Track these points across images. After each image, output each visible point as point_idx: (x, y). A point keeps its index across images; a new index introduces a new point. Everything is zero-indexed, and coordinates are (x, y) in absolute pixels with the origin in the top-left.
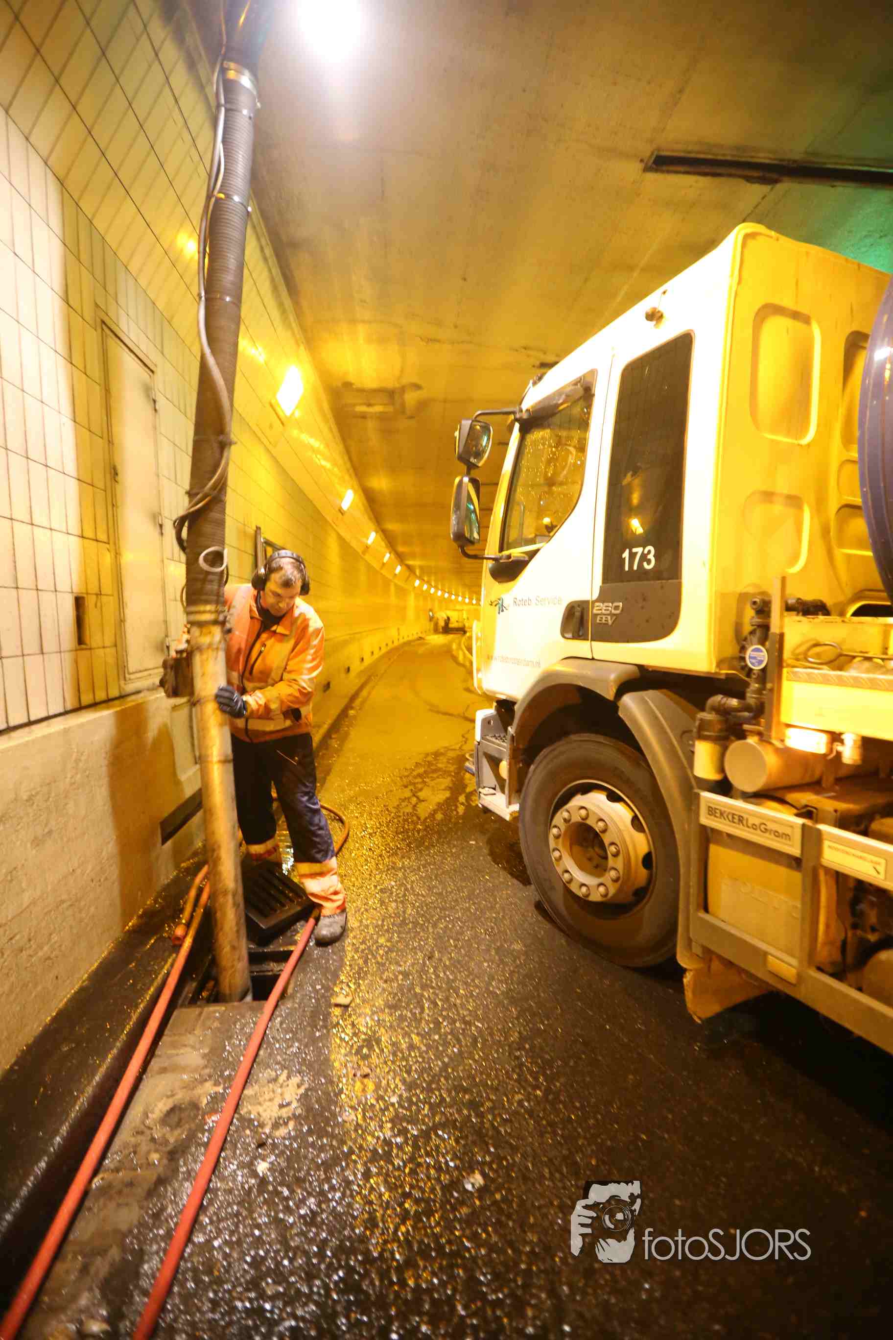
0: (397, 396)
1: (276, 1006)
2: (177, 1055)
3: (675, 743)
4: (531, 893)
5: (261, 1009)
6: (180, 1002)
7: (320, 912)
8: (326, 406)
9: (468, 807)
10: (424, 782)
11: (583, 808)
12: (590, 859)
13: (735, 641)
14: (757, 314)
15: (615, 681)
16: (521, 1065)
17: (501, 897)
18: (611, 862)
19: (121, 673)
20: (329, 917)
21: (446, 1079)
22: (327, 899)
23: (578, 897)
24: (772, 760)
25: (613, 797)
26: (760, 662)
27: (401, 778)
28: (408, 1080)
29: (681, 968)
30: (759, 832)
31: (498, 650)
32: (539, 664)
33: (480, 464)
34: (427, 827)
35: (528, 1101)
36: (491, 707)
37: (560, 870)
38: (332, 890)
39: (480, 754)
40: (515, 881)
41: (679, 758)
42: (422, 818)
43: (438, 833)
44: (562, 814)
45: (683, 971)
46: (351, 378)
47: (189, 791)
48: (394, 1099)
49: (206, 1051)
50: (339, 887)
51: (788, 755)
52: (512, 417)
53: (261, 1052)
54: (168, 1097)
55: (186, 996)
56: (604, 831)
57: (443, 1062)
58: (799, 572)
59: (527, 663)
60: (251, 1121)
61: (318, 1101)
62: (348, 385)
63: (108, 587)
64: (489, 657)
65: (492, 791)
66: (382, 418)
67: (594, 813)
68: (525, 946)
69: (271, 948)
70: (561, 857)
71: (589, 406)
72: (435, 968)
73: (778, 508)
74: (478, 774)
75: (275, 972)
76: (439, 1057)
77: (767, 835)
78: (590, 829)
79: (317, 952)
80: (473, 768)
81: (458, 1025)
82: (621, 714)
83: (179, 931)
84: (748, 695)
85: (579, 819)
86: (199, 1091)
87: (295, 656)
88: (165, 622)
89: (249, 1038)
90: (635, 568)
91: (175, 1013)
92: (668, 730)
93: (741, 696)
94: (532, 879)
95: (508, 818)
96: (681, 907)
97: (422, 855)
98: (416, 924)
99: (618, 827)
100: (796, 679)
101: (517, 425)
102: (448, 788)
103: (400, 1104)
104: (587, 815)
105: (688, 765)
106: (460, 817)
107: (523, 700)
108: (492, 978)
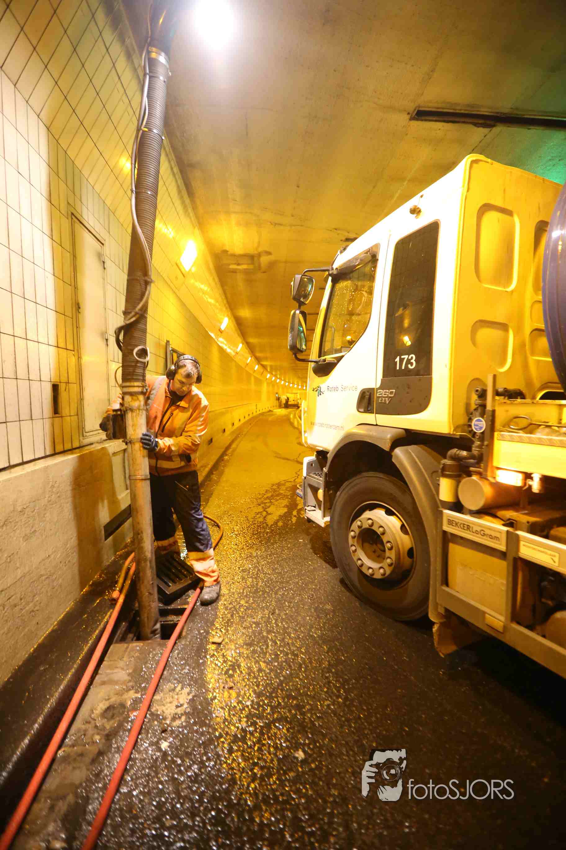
0: (256, 259)
1: (175, 643)
2: (113, 673)
3: (428, 478)
4: (337, 573)
5: (166, 645)
6: (115, 640)
7: (204, 584)
8: (211, 265)
9: (299, 518)
10: (271, 502)
11: (370, 519)
12: (374, 552)
13: (465, 415)
14: (479, 210)
15: (391, 439)
16: (329, 682)
17: (318, 575)
18: (388, 553)
19: (81, 432)
20: (209, 587)
21: (282, 690)
22: (207, 575)
23: (367, 576)
24: (488, 491)
25: (389, 513)
26: (481, 428)
27: (256, 499)
28: (257, 691)
29: (432, 621)
30: (480, 535)
31: (318, 420)
32: (343, 428)
33: (307, 302)
34: (272, 530)
35: (333, 705)
36: (312, 455)
37: (355, 559)
38: (210, 569)
39: (306, 485)
40: (328, 566)
41: (430, 489)
42: (269, 526)
43: (280, 534)
44: (357, 523)
45: (433, 624)
46: (227, 248)
47: (123, 506)
48: (249, 703)
49: (131, 671)
50: (215, 567)
51: (500, 489)
52: (327, 273)
53: (165, 673)
54: (106, 700)
56: (383, 534)
57: (280, 680)
59: (336, 427)
60: (158, 716)
61: (201, 704)
62: (225, 252)
63: (73, 377)
64: (312, 424)
65: (313, 508)
66: (246, 272)
67: (378, 523)
68: (333, 606)
69: (173, 606)
70: (356, 550)
71: (375, 267)
72: (276, 620)
73: (495, 331)
74: (304, 497)
75: (175, 622)
76: (277, 676)
77: (485, 537)
78: (375, 532)
79: (201, 609)
80: (301, 493)
81: (290, 656)
82: (393, 460)
83: (115, 594)
84: (473, 449)
85: (367, 526)
86: (126, 696)
87: (191, 422)
89: (158, 663)
90: (403, 368)
91: (112, 647)
92: (423, 470)
93: (469, 449)
94: (338, 564)
95: (323, 525)
96: (431, 582)
97: (269, 548)
98: (264, 592)
99: (392, 532)
100: (503, 439)
101: (330, 278)
102: (286, 506)
103: (253, 707)
104: (373, 524)
105: (434, 492)
106: (293, 525)
107: (332, 453)
108: (311, 627)
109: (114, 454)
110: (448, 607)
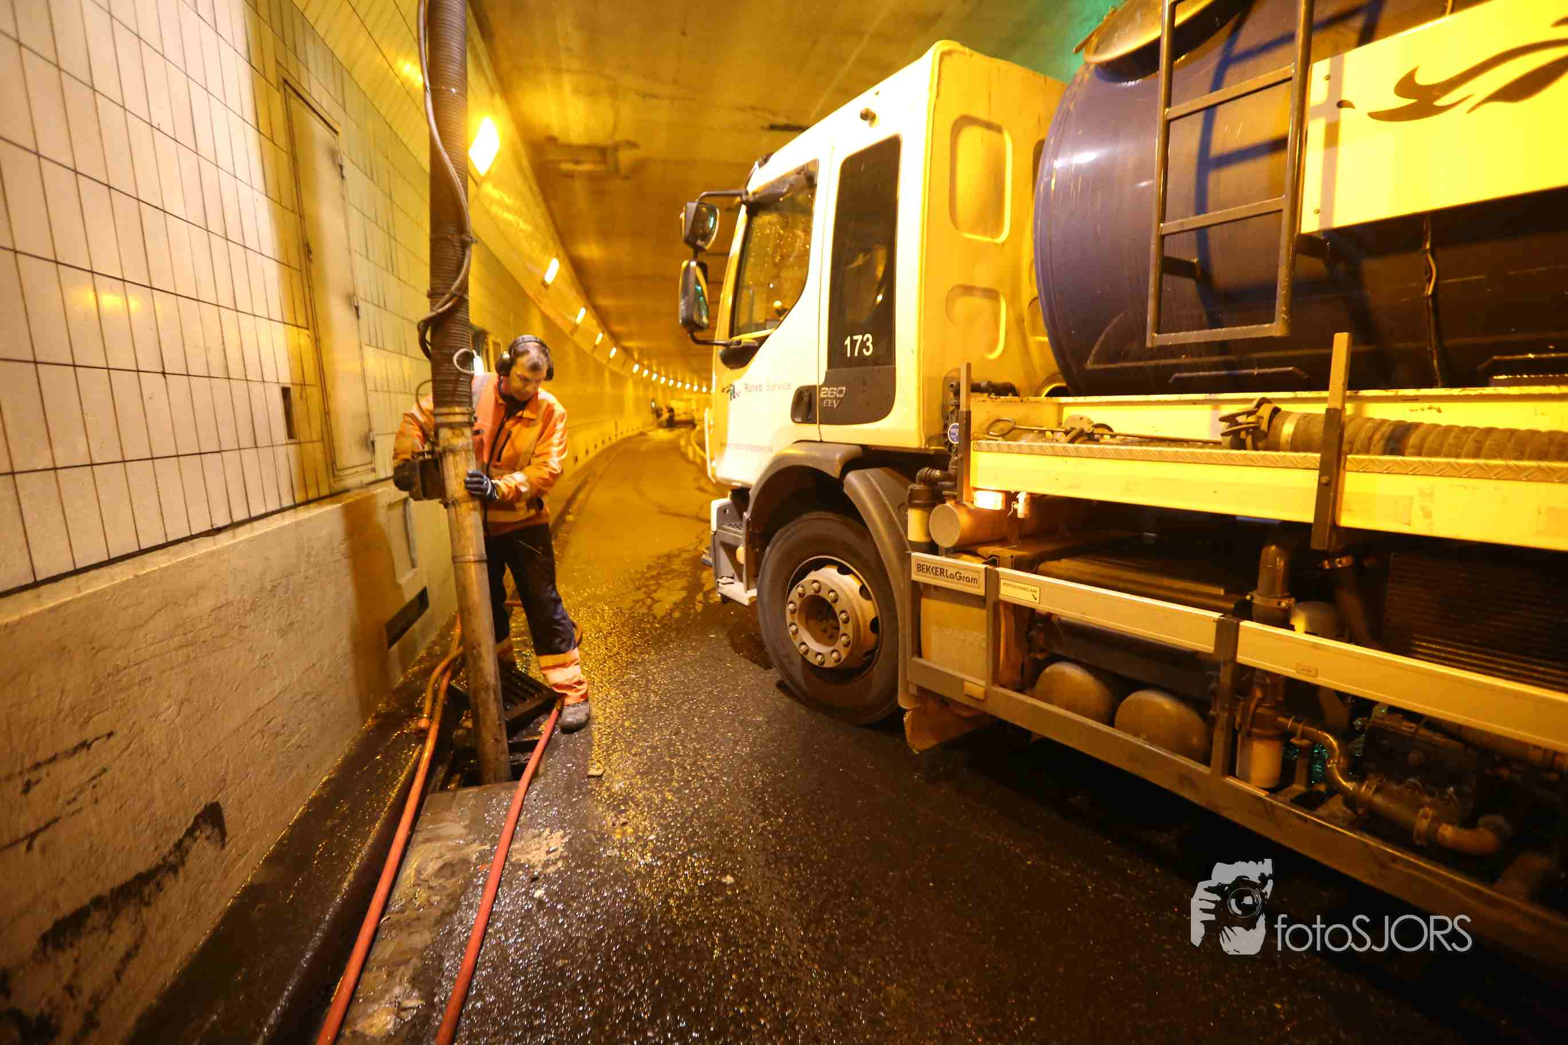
0: (609, 155)
1: (530, 784)
2: (439, 829)
3: (894, 515)
4: (773, 675)
5: (517, 787)
6: (431, 788)
7: (563, 702)
8: (525, 163)
9: (706, 604)
10: (658, 584)
11: (815, 581)
12: (824, 631)
13: (940, 421)
14: (956, 122)
15: (840, 461)
16: (764, 803)
17: (742, 680)
18: (842, 630)
19: (330, 470)
20: (574, 706)
21: (699, 819)
22: (569, 689)
23: (814, 666)
24: (964, 520)
25: (843, 570)
26: (957, 438)
27: (633, 581)
28: (663, 823)
29: (902, 710)
30: (955, 580)
31: (731, 439)
32: (771, 449)
33: (707, 247)
34: (665, 625)
35: (771, 825)
36: (725, 496)
37: (797, 643)
38: (576, 680)
39: (717, 544)
40: (756, 666)
41: (895, 526)
42: (659, 618)
43: (678, 630)
44: (797, 590)
45: (904, 712)
46: (556, 132)
47: (410, 595)
48: (652, 838)
49: (467, 822)
50: (582, 677)
51: (978, 514)
52: (738, 199)
53: (522, 818)
54: (437, 858)
55: (435, 786)
56: (835, 601)
57: (694, 808)
58: (996, 360)
59: (760, 449)
60: (522, 865)
61: (582, 845)
62: (552, 140)
63: (311, 376)
64: (723, 445)
65: (731, 580)
66: (592, 177)
67: (827, 586)
68: (768, 717)
70: (797, 630)
71: (813, 195)
72: (682, 742)
73: (977, 302)
74: (715, 566)
75: (522, 762)
76: (690, 804)
78: (823, 601)
79: (564, 737)
80: (710, 560)
81: (706, 781)
82: (845, 491)
83: (423, 723)
84: (950, 467)
85: (812, 593)
86: (467, 850)
87: (543, 442)
88: (368, 415)
89: (507, 809)
90: (856, 354)
91: (428, 798)
92: (887, 504)
93: (944, 468)
94: (773, 659)
95: (746, 603)
96: (900, 656)
97: (661, 650)
98: (660, 708)
99: (847, 597)
100: (980, 449)
101: (744, 208)
102: (684, 588)
103: (657, 840)
104: (820, 587)
105: (903, 532)
106: (698, 614)
107: (757, 485)
108: (736, 743)
109: (391, 506)
110: (922, 685)
